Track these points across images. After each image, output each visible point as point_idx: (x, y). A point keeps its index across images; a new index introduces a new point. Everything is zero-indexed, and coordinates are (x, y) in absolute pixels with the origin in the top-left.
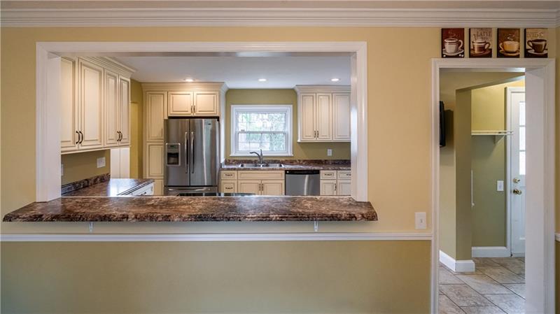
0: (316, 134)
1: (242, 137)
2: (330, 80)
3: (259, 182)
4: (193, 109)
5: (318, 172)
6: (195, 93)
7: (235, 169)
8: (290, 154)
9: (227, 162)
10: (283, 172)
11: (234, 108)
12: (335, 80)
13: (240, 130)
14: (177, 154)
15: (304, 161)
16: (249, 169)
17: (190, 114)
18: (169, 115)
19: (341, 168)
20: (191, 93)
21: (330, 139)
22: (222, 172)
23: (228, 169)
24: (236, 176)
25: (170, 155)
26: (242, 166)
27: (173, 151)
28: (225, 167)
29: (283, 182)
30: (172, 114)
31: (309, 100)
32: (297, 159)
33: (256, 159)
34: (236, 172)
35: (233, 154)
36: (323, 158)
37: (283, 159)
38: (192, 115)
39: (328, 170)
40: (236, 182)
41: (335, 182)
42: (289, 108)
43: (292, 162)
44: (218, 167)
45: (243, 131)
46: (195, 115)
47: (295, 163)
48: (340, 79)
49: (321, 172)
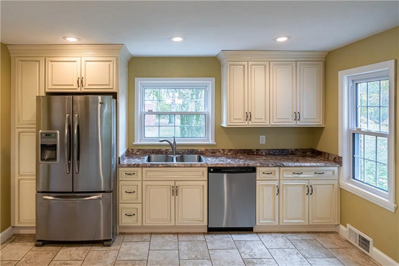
0: (248, 116)
1: (150, 120)
2: (275, 40)
3: (172, 184)
4: (81, 82)
5: (253, 170)
6: (84, 59)
7: (138, 166)
8: (211, 141)
9: (129, 154)
10: (206, 170)
11: (139, 82)
12: (282, 39)
13: (146, 110)
14: (55, 146)
15: (230, 150)
16: (157, 166)
17: (75, 88)
18: (47, 90)
19: (285, 164)
20: (78, 59)
21: (267, 124)
22: (121, 169)
23: (129, 166)
24: (140, 175)
25: (44, 147)
26: (149, 160)
27: (49, 141)
28: (125, 162)
29: (206, 183)
30: (51, 88)
31: (238, 72)
32: (220, 148)
33: (167, 148)
34: (139, 169)
35: (137, 142)
36: (253, 147)
37: (203, 149)
38: (79, 90)
39: (268, 166)
40: (140, 183)
41: (276, 183)
42: (210, 82)
43: (213, 153)
44: (114, 162)
45: (150, 112)
46: (83, 90)
47: (218, 154)
48: (289, 38)
49: (258, 169)
